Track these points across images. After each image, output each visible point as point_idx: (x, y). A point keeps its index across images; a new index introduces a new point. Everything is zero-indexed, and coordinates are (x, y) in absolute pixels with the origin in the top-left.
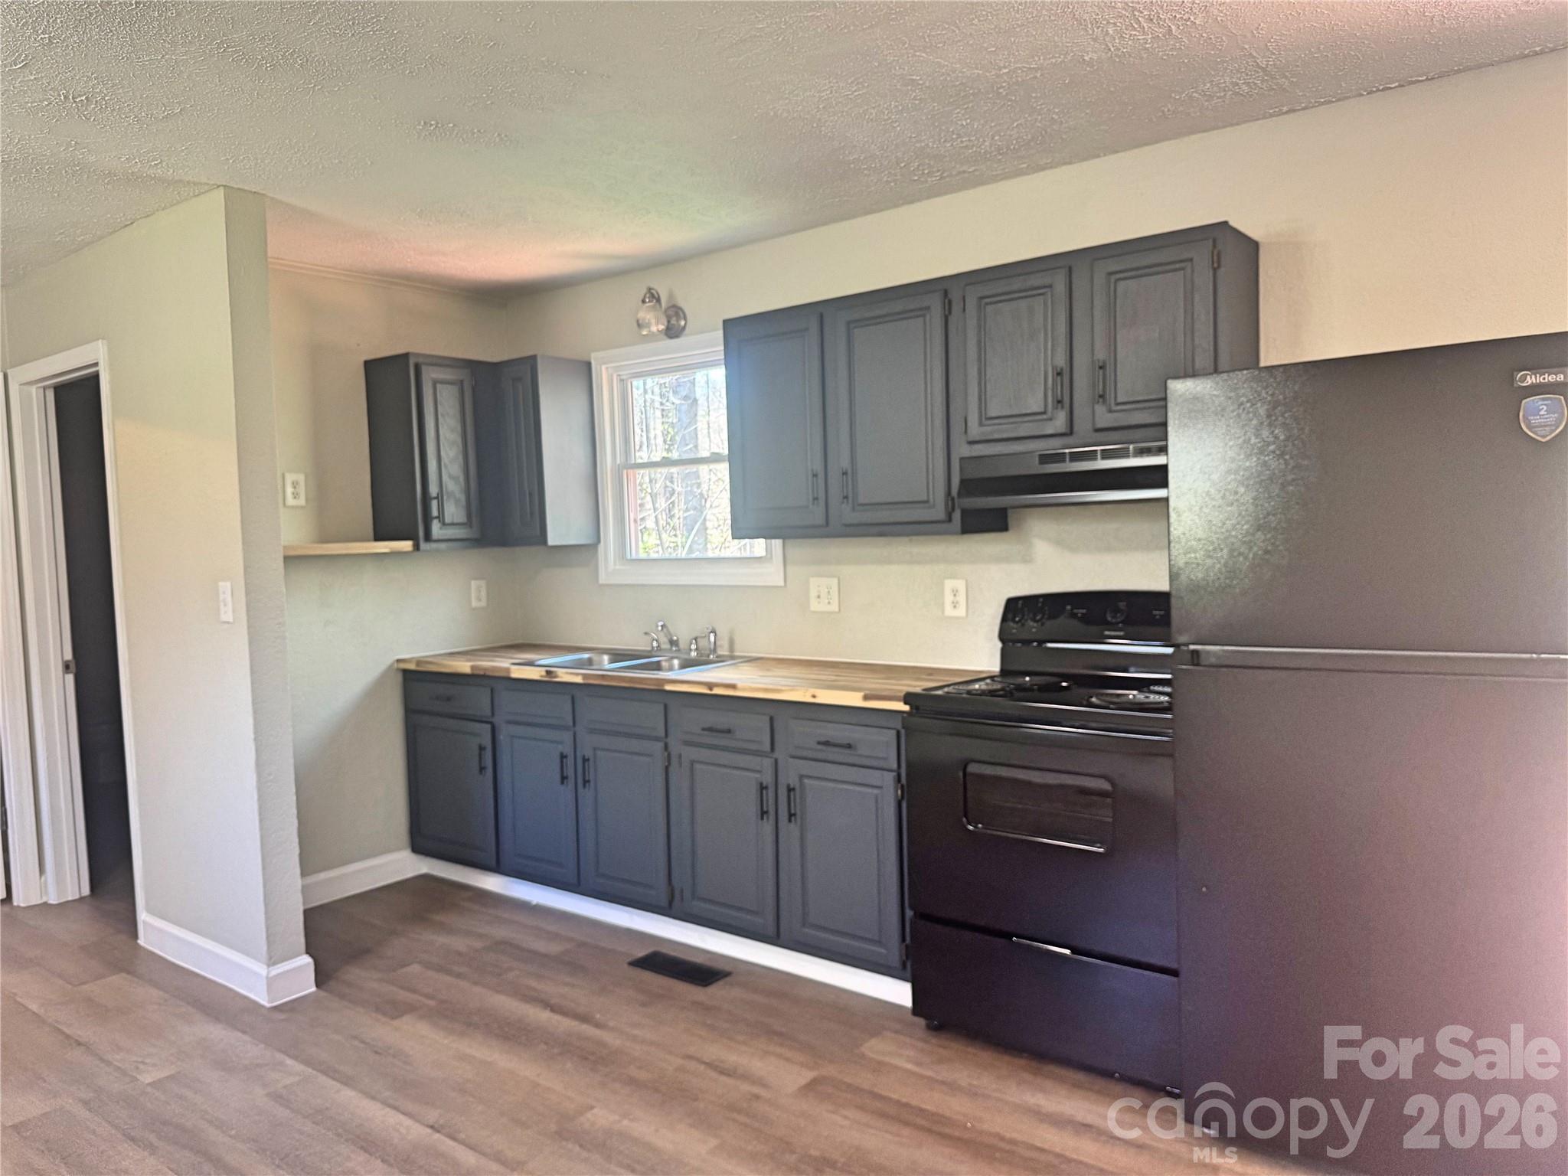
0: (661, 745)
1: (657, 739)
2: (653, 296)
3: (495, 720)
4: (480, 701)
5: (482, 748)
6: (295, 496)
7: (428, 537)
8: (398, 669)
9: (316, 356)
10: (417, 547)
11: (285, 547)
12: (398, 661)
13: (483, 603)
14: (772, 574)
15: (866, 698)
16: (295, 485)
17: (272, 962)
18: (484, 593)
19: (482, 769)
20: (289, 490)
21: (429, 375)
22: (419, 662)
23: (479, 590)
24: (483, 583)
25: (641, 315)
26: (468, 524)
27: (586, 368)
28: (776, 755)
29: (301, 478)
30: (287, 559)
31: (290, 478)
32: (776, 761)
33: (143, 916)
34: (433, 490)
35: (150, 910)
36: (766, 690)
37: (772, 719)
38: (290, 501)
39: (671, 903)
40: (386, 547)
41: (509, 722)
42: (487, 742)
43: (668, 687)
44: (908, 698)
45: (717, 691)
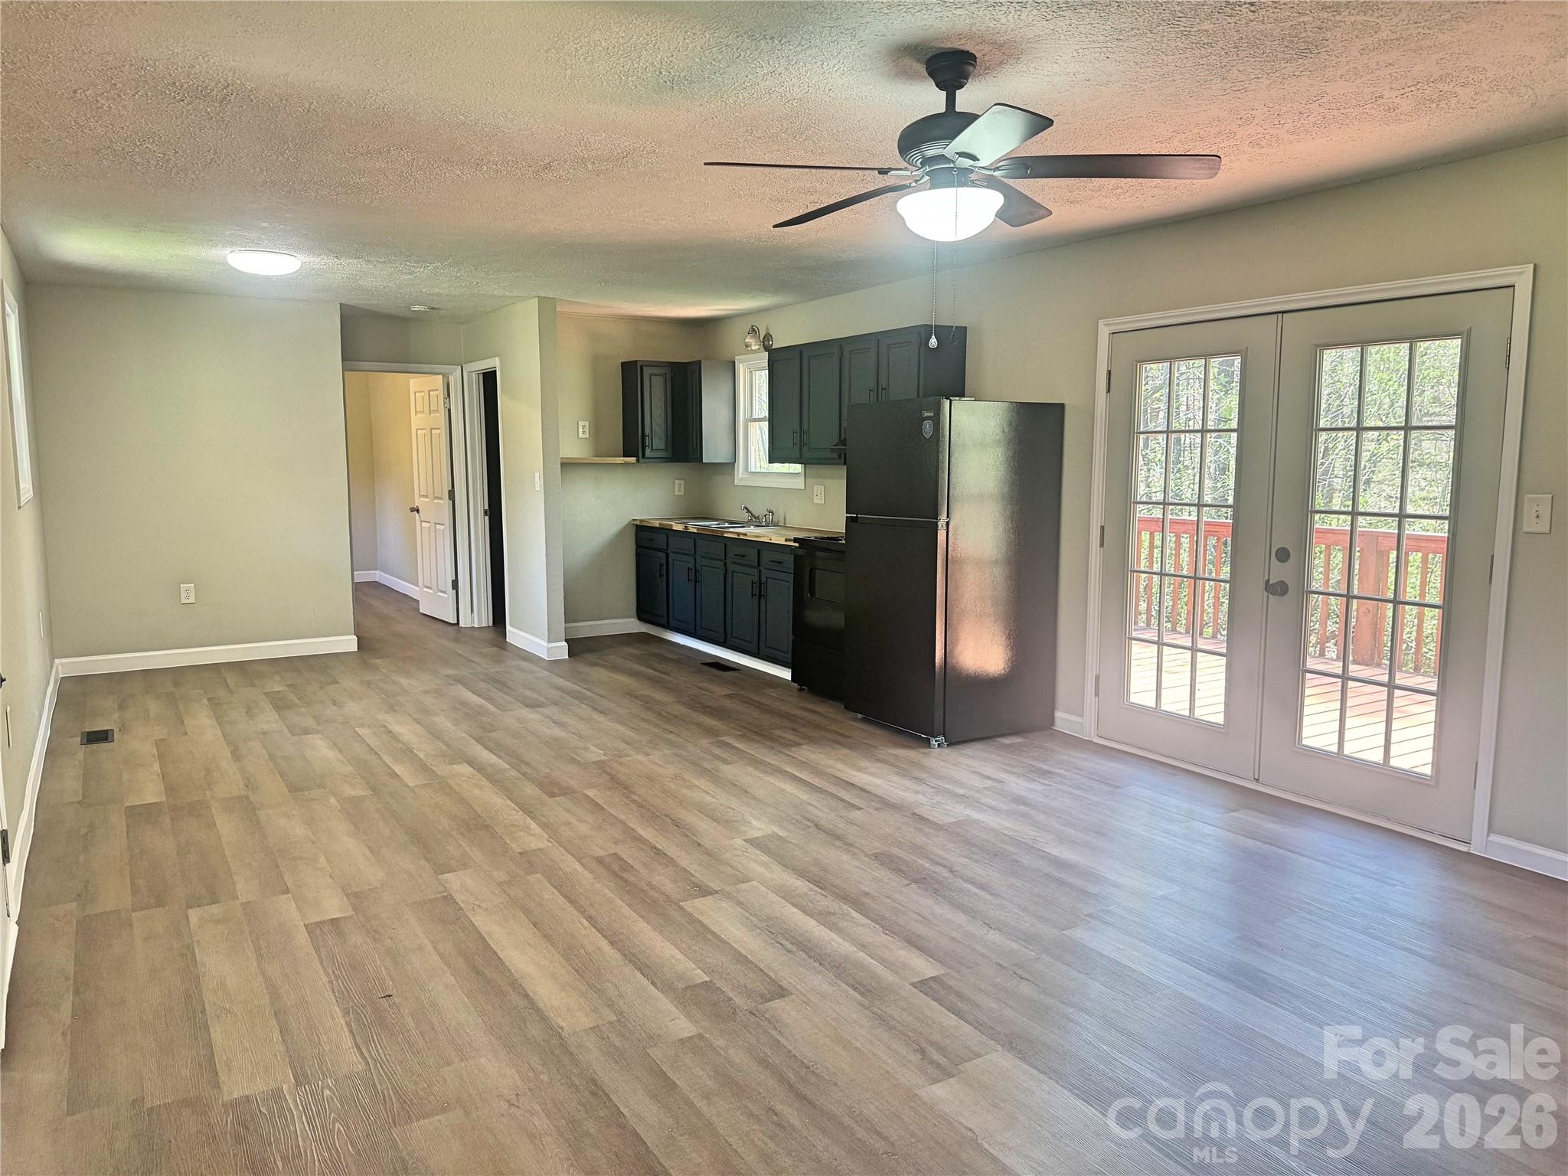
0: (723, 563)
1: (722, 561)
2: (754, 330)
3: (668, 551)
4: (661, 541)
5: (661, 565)
6: (584, 432)
7: (644, 457)
8: (633, 524)
9: (596, 361)
10: (638, 461)
11: (562, 458)
12: (634, 520)
13: (682, 493)
14: (799, 483)
15: (786, 540)
16: (584, 427)
17: (549, 641)
18: (682, 488)
19: (661, 576)
20: (581, 430)
21: (647, 371)
22: (641, 521)
23: (680, 485)
24: (682, 482)
25: (747, 340)
26: (666, 449)
27: (733, 365)
28: (761, 568)
29: (587, 424)
30: (562, 464)
31: (581, 423)
32: (760, 570)
33: (508, 627)
34: (647, 431)
35: (511, 625)
36: (757, 537)
37: (759, 551)
38: (581, 435)
39: (725, 640)
40: (622, 460)
41: (675, 553)
42: (664, 561)
43: (725, 535)
44: (796, 540)
45: (741, 537)
